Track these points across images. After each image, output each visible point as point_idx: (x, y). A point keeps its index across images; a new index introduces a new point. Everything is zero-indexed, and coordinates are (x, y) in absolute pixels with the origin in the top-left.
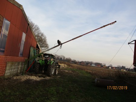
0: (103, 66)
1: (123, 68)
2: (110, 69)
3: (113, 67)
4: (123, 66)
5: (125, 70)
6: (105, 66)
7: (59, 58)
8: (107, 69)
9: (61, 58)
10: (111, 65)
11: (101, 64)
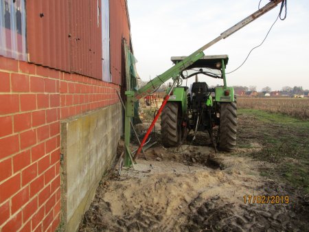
0: (250, 92)
1: (297, 90)
2: (268, 97)
3: (275, 93)
4: (295, 88)
5: (302, 96)
6: (254, 92)
8: (261, 98)
10: (267, 88)
11: (246, 88)
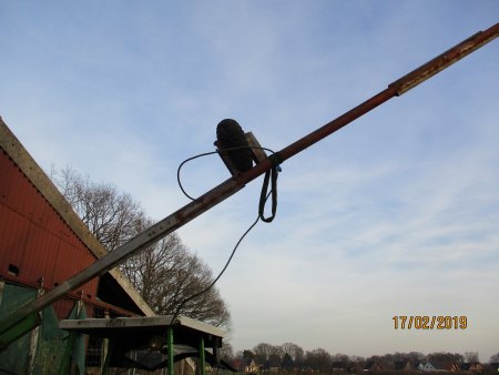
0: (468, 365)
6: (478, 363)
7: (278, 357)
9: (287, 357)
11: (458, 357)
